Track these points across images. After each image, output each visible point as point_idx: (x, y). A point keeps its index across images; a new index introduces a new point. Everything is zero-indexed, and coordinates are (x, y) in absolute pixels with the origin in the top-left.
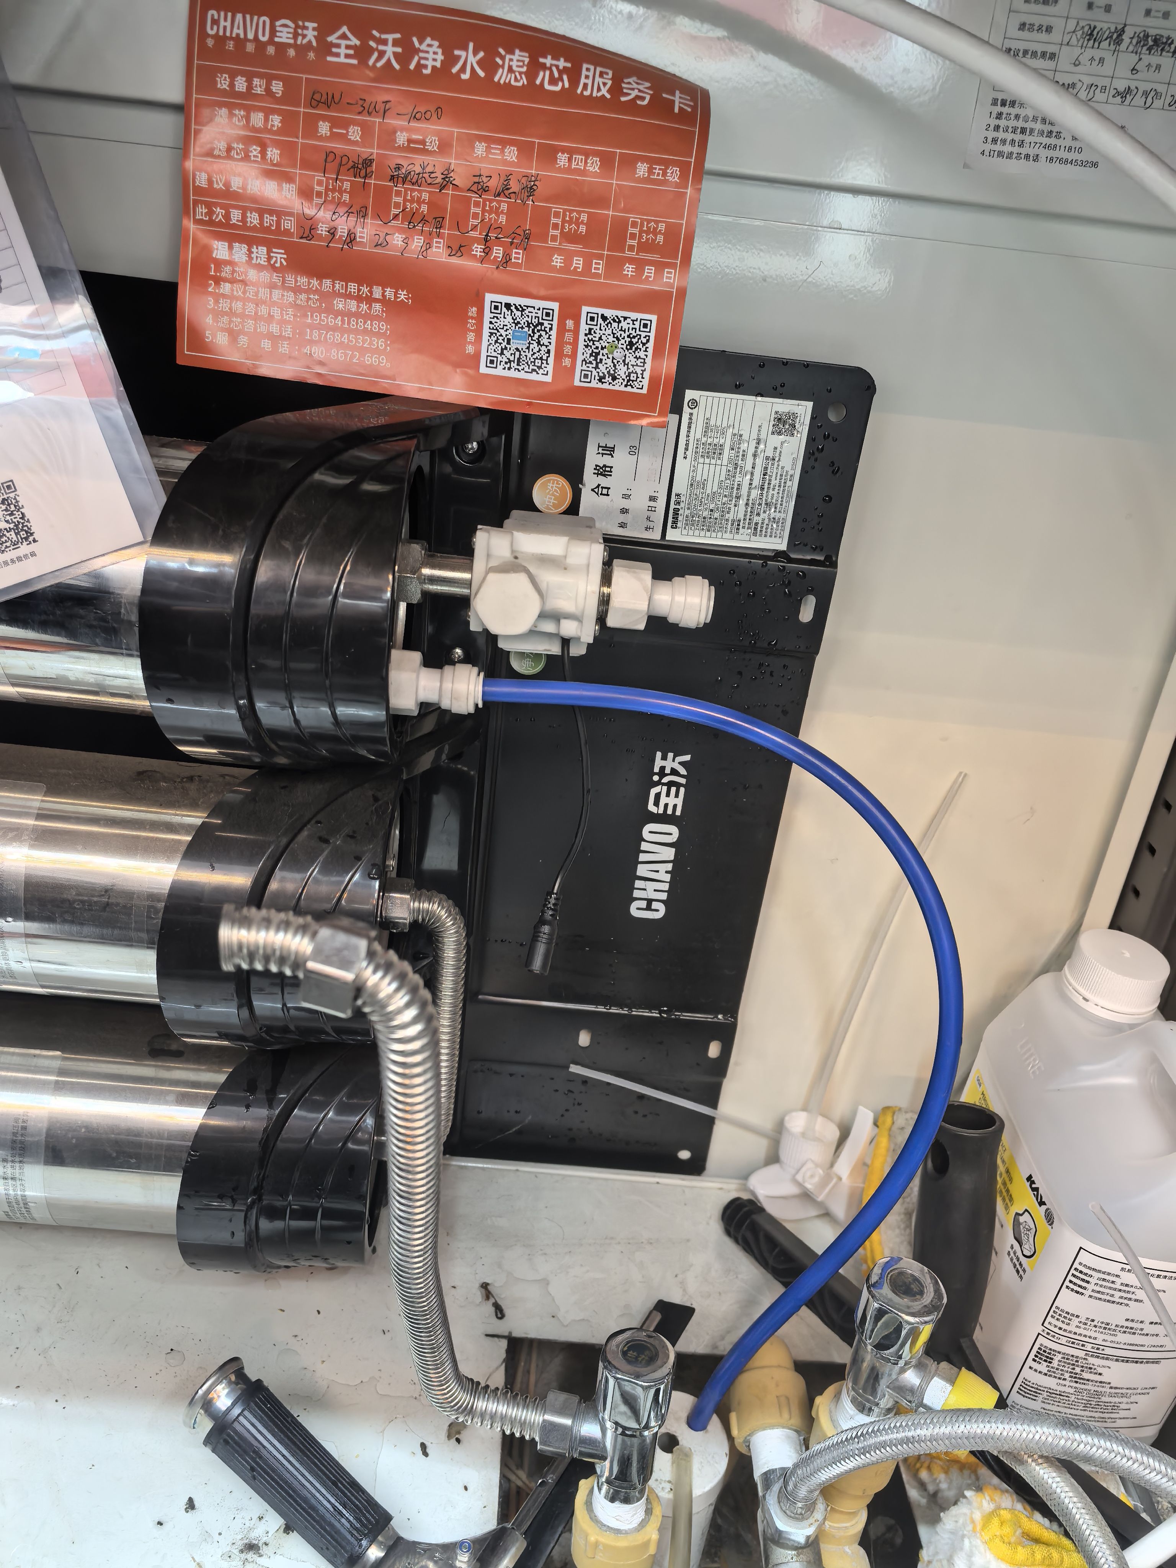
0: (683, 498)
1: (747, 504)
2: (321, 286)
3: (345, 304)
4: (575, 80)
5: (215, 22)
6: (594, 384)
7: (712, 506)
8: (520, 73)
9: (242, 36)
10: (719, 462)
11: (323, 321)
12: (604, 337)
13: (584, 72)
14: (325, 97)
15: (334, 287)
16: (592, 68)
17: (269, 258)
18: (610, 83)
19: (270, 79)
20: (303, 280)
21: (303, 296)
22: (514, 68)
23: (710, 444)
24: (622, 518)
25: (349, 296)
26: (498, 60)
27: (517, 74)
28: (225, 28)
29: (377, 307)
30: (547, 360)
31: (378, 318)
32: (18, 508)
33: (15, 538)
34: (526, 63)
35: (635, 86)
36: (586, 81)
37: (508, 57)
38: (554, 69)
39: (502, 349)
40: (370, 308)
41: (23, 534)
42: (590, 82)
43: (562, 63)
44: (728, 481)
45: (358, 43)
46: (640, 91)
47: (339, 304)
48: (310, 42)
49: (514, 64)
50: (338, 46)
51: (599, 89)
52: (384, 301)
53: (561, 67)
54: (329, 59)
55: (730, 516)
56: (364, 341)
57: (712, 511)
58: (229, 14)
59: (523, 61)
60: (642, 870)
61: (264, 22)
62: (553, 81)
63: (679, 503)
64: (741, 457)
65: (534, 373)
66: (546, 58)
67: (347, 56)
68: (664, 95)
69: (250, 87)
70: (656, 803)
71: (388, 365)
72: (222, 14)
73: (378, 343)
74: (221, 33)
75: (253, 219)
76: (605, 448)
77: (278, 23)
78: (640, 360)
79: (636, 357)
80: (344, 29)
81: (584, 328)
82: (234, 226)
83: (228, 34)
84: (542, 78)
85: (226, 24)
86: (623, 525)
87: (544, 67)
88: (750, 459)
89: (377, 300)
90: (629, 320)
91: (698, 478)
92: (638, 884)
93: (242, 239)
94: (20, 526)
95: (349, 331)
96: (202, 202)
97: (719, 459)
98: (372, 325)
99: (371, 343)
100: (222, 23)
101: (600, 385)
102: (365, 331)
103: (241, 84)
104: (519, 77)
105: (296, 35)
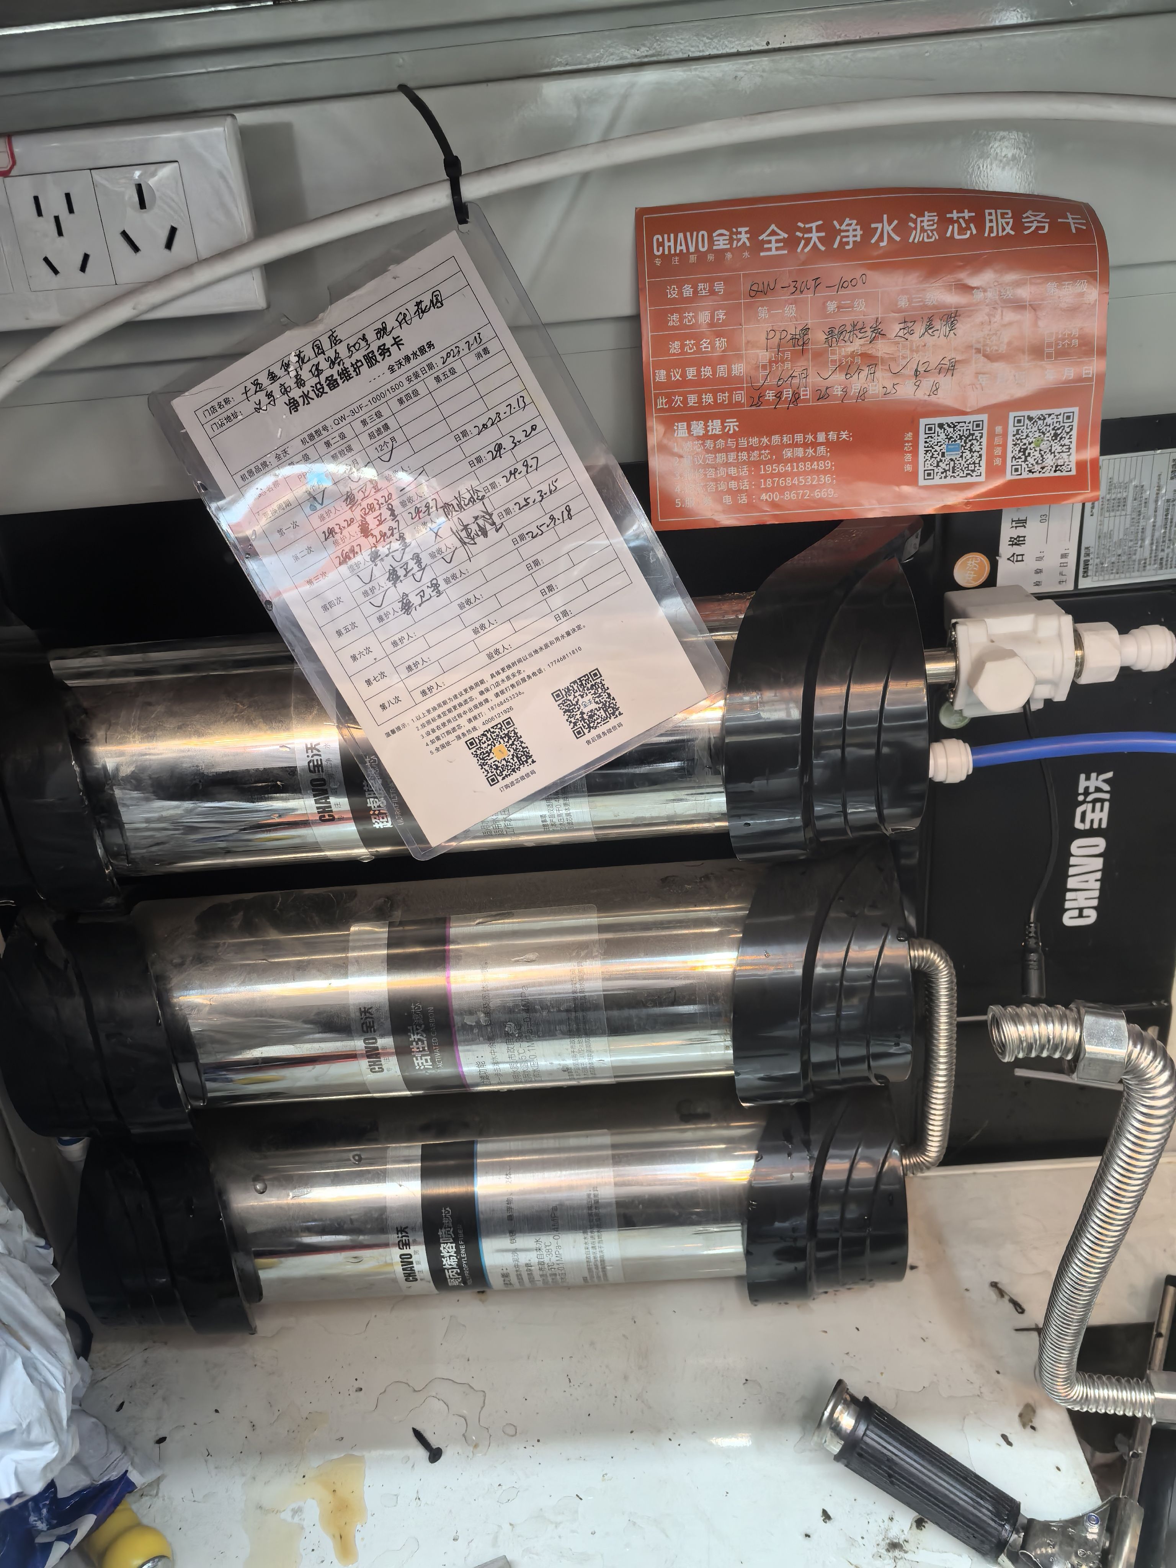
0: (1092, 550)
1: (1152, 544)
2: (770, 442)
3: (793, 452)
4: (981, 227)
5: (661, 244)
6: (1025, 475)
7: (1120, 552)
8: (932, 231)
9: (685, 251)
10: (1123, 513)
11: (775, 470)
12: (1031, 435)
13: (988, 218)
14: (761, 285)
15: (782, 440)
16: (993, 211)
17: (724, 428)
18: (1011, 221)
19: (711, 281)
20: (754, 441)
21: (756, 453)
22: (926, 228)
23: (1114, 499)
24: (1037, 578)
25: (796, 445)
26: (912, 225)
27: (929, 232)
28: (669, 247)
29: (822, 450)
30: (979, 463)
31: (823, 458)
32: (605, 690)
33: (604, 715)
34: (935, 221)
35: (1033, 218)
36: (991, 224)
37: (919, 219)
38: (961, 220)
39: (938, 463)
40: (815, 452)
41: (610, 710)
42: (994, 224)
43: (966, 214)
44: (1133, 528)
45: (786, 236)
46: (1039, 222)
47: (788, 453)
48: (744, 243)
49: (925, 224)
50: (770, 242)
51: (1004, 229)
52: (828, 443)
53: (967, 218)
54: (762, 254)
55: (1137, 557)
56: (812, 480)
57: (1119, 555)
58: (672, 236)
59: (934, 220)
60: (1071, 883)
61: (703, 236)
62: (962, 231)
63: (1088, 555)
64: (1143, 505)
65: (969, 477)
66: (952, 213)
67: (777, 249)
68: (1059, 220)
69: (696, 292)
70: (1083, 820)
71: (836, 495)
72: (666, 236)
73: (825, 478)
74: (666, 252)
75: (708, 399)
76: (1019, 521)
77: (714, 234)
78: (1065, 447)
79: (1061, 445)
80: (773, 227)
81: (1012, 430)
82: (692, 408)
83: (673, 252)
84: (952, 231)
85: (669, 244)
86: (1037, 584)
87: (951, 221)
88: (1152, 506)
89: (821, 444)
90: (1052, 416)
91: (1105, 530)
92: (1069, 895)
93: (698, 418)
94: (607, 704)
95: (799, 474)
96: (662, 394)
97: (1123, 510)
98: (818, 465)
99: (819, 480)
100: (667, 244)
101: (1031, 475)
102: (813, 471)
103: (688, 291)
104: (931, 234)
105: (731, 240)
